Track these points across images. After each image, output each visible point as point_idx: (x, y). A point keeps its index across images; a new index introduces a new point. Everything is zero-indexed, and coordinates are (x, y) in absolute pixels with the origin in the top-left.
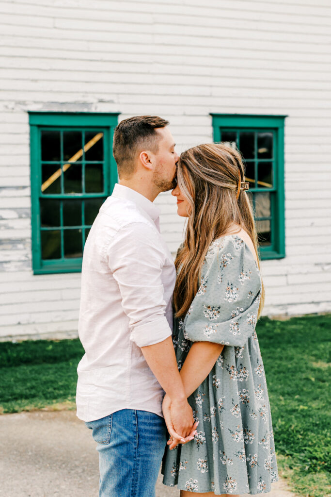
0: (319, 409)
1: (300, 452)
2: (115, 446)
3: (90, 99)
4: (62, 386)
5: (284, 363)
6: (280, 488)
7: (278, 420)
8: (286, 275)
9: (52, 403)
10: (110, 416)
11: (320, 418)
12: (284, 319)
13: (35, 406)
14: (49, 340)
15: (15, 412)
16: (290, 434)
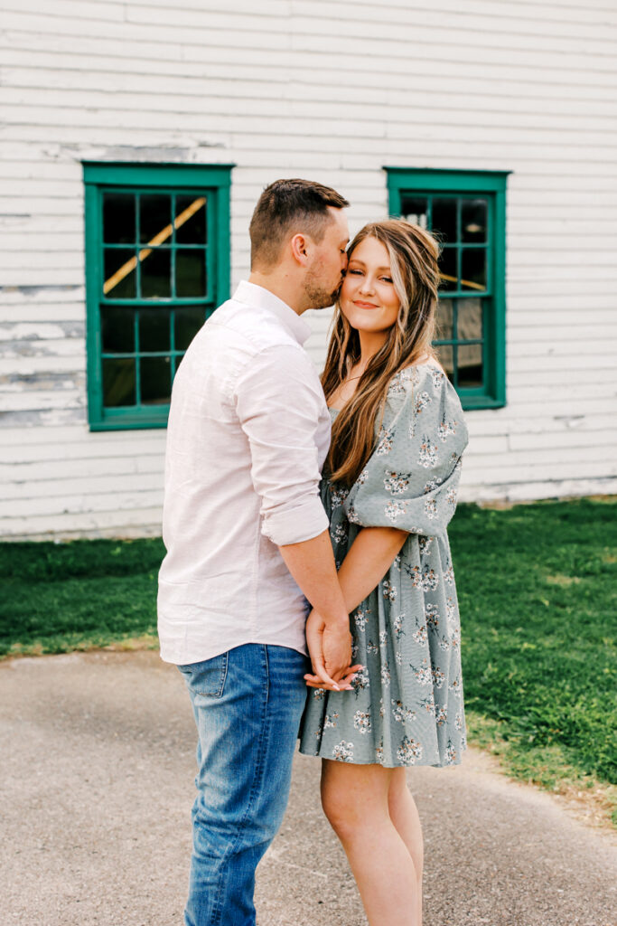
0: (554, 649)
1: (521, 715)
2: (232, 702)
3: (184, 141)
4: (138, 612)
5: (500, 577)
6: (487, 769)
7: (487, 667)
8: (507, 435)
9: (122, 638)
10: (224, 655)
11: (555, 663)
12: (503, 507)
13: (94, 643)
14: (116, 540)
15: (61, 652)
16: (506, 687)
